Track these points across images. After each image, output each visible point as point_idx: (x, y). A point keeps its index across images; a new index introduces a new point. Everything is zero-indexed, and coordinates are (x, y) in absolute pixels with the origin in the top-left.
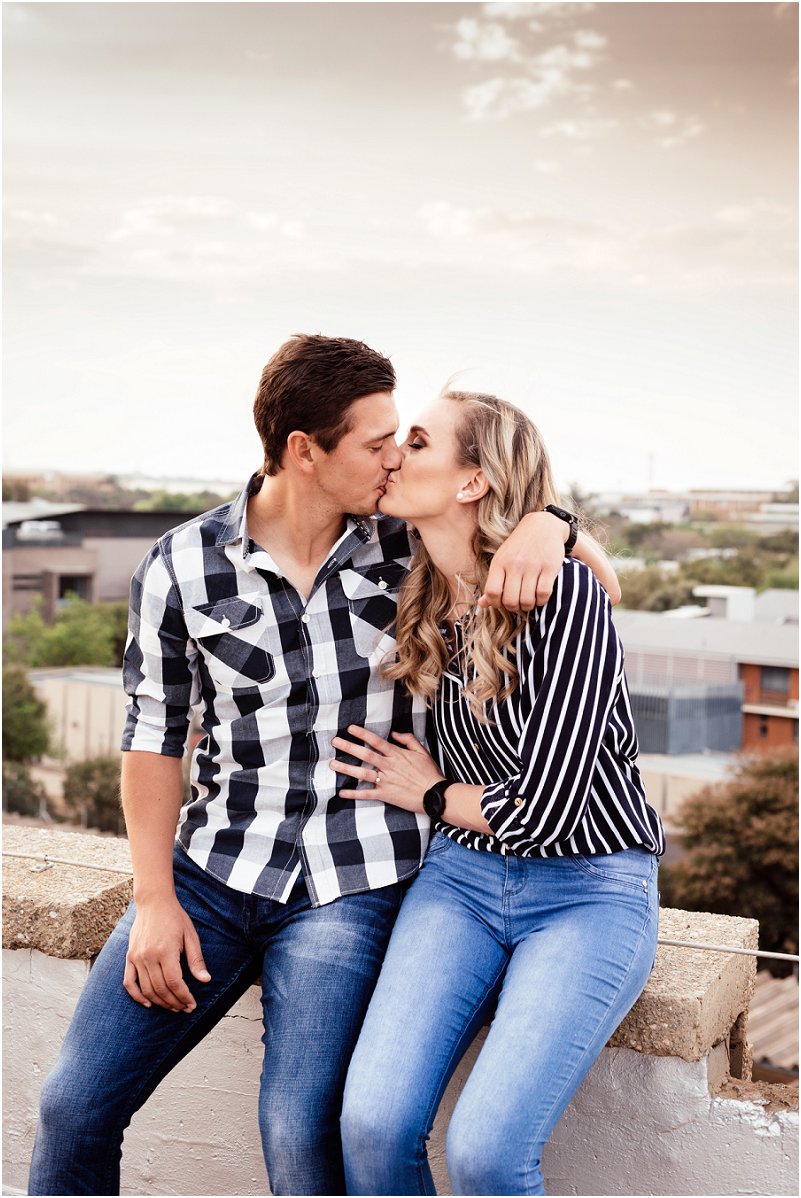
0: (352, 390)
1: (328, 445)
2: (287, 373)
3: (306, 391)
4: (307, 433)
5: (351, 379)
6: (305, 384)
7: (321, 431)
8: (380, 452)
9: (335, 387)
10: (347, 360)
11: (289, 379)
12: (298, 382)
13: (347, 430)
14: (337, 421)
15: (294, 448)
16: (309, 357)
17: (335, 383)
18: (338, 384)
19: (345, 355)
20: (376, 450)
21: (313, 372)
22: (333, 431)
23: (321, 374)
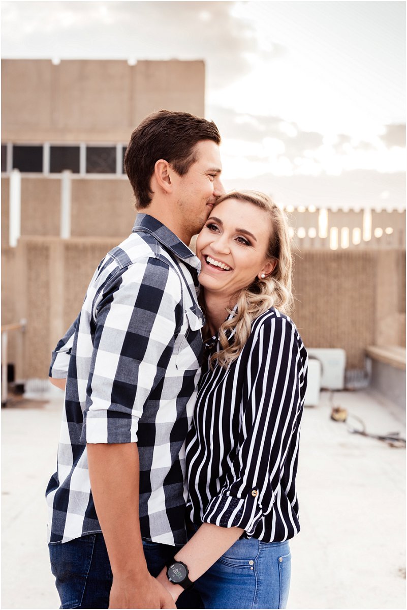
0: (197, 133)
1: (182, 171)
3: (167, 133)
4: (168, 162)
5: (196, 127)
6: (165, 130)
7: (177, 161)
12: (161, 129)
13: (194, 161)
14: (188, 154)
15: (159, 171)
17: (186, 129)
22: (185, 161)
23: (175, 124)
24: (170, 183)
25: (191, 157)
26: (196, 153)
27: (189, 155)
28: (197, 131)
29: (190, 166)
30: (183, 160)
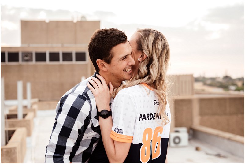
24: (105, 67)
25: (110, 55)
27: (109, 55)
28: (110, 44)
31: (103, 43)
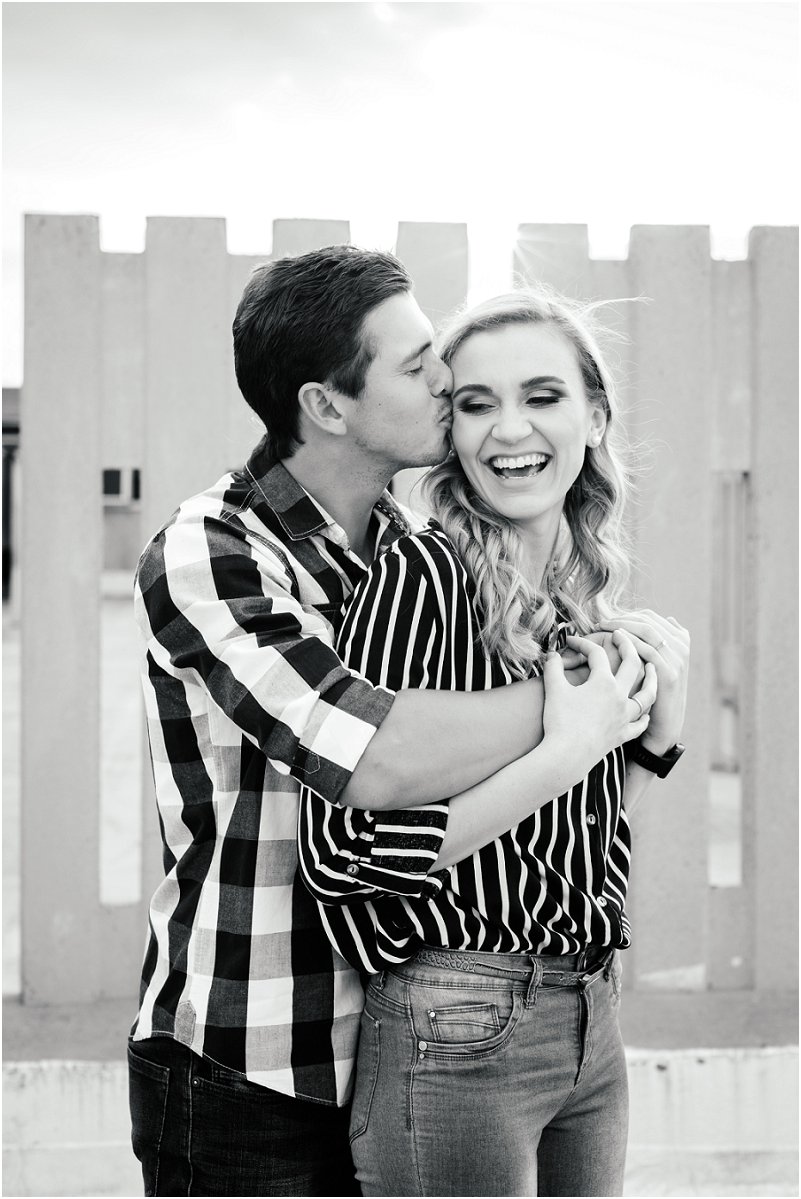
0: (357, 302)
1: (353, 387)
2: (265, 314)
3: (299, 325)
4: (320, 382)
5: (351, 290)
6: (294, 318)
8: (422, 374)
9: (335, 305)
10: (336, 267)
11: (270, 319)
12: (284, 319)
13: (369, 358)
14: (353, 349)
15: (310, 407)
16: (286, 283)
18: (337, 302)
19: (332, 263)
20: (416, 371)
21: (298, 300)
22: (353, 366)
24: (339, 416)
25: (361, 353)
26: (367, 342)
27: (356, 352)
28: (355, 299)
29: (365, 371)
30: (346, 367)
31: (318, 302)
